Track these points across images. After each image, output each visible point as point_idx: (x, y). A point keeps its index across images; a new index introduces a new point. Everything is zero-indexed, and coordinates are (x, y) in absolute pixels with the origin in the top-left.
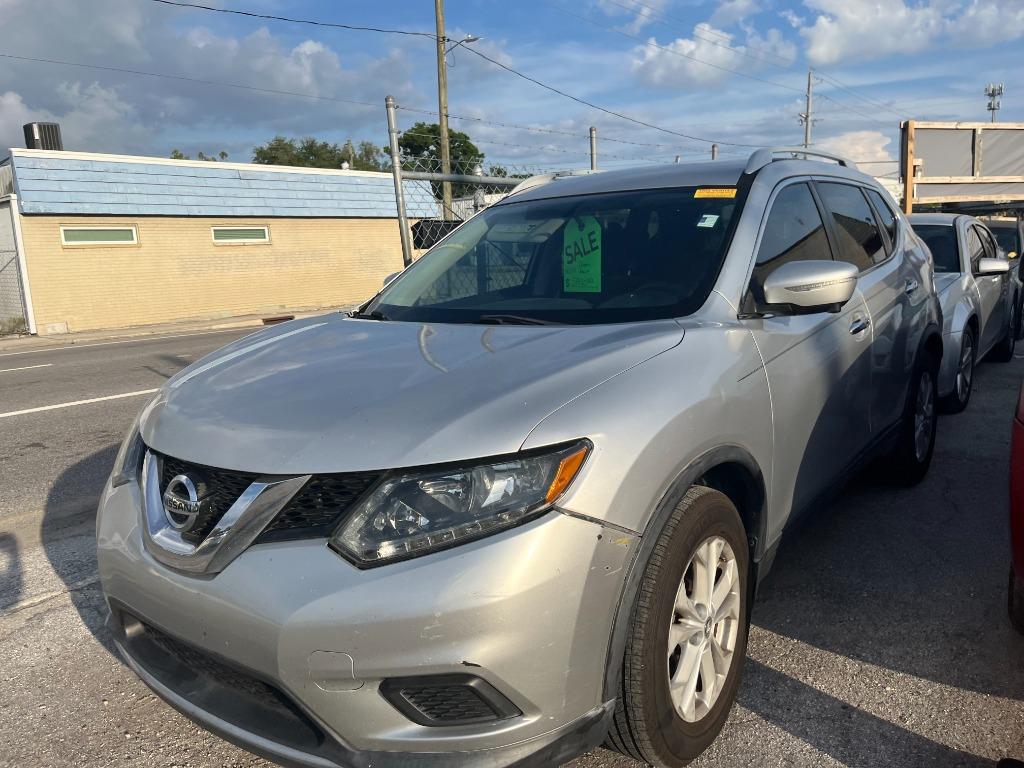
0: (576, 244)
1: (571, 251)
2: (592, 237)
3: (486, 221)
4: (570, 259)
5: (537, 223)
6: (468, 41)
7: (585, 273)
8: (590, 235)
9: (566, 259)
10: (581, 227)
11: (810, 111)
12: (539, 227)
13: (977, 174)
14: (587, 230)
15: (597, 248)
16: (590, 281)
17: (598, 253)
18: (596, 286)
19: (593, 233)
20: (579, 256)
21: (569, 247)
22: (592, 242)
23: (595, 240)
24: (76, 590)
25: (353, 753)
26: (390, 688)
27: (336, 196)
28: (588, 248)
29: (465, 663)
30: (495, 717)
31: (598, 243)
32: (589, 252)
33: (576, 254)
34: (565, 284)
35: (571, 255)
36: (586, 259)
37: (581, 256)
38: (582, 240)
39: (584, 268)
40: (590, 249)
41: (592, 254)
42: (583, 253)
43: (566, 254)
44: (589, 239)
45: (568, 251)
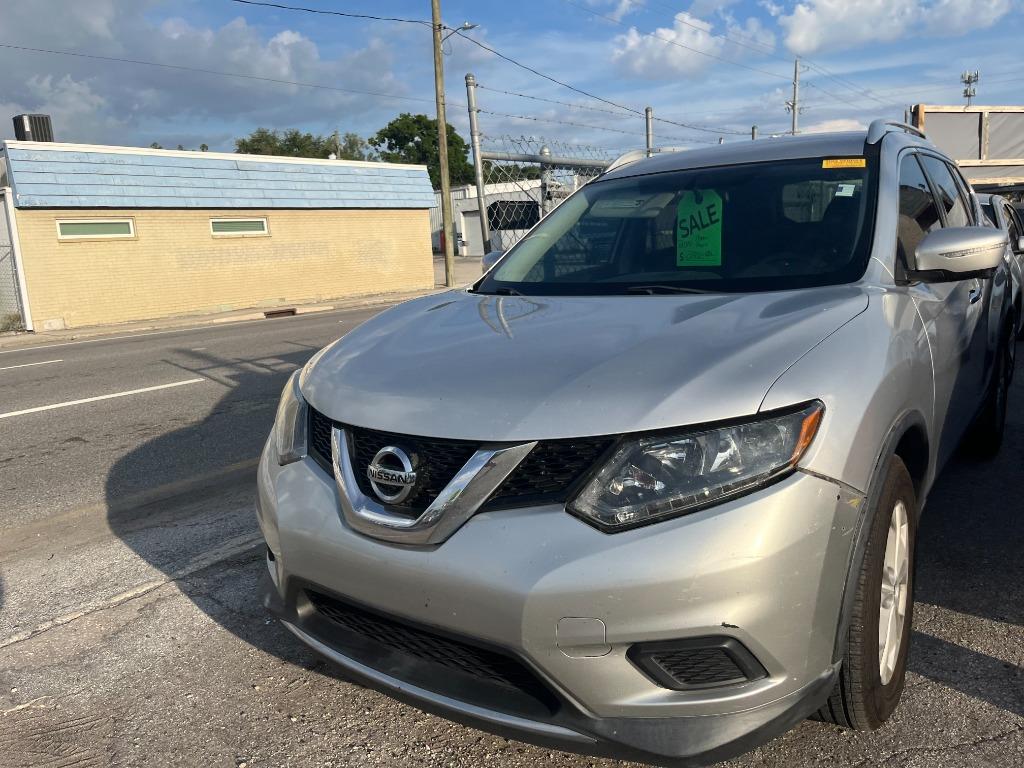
0: (692, 218)
1: (687, 224)
2: (712, 210)
3: (586, 196)
4: (685, 232)
5: (645, 198)
6: (465, 29)
7: (706, 246)
8: (709, 208)
9: (680, 233)
10: (699, 200)
11: (797, 99)
12: (648, 201)
13: (984, 157)
14: (706, 202)
15: (717, 221)
16: (709, 254)
17: (719, 225)
18: (716, 260)
19: (713, 206)
20: (696, 230)
21: (684, 220)
22: (710, 215)
23: (714, 213)
24: (181, 579)
25: (596, 721)
26: (638, 653)
27: (335, 187)
28: (706, 220)
29: (724, 625)
30: (744, 679)
31: (719, 215)
32: (707, 225)
33: (692, 228)
34: (678, 258)
35: (687, 229)
36: (703, 232)
37: (699, 229)
38: (699, 213)
39: (701, 243)
40: (709, 222)
41: (711, 227)
42: (700, 226)
43: (681, 228)
44: (709, 212)
45: (683, 225)
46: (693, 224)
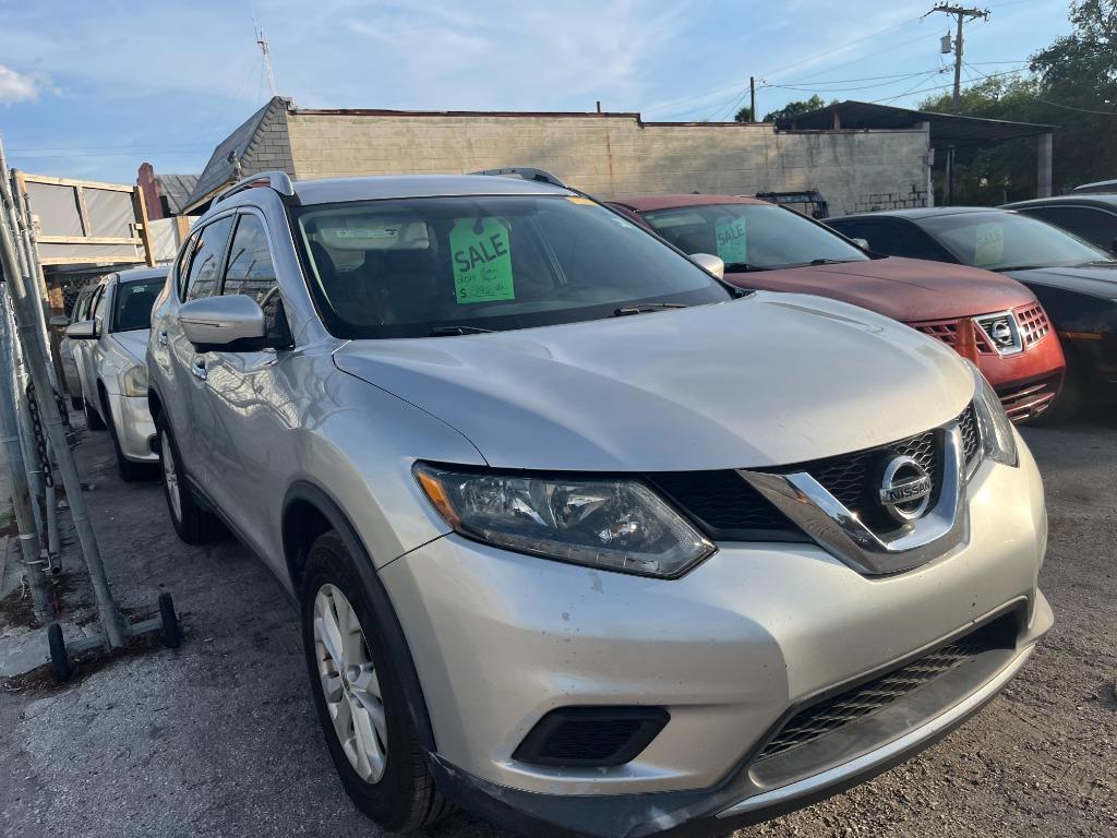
0: (472, 249)
1: (466, 256)
2: (496, 242)
4: (464, 266)
8: (493, 239)
9: (456, 267)
10: (479, 229)
12: (404, 230)
13: (88, 235)
14: (488, 232)
15: (505, 252)
16: (499, 287)
17: (507, 256)
18: (509, 293)
19: (498, 236)
20: (480, 262)
21: (462, 253)
22: (496, 246)
23: (500, 244)
28: (491, 251)
31: (506, 246)
32: (494, 257)
33: (473, 260)
34: (459, 296)
35: (466, 262)
36: (488, 265)
37: (483, 262)
38: (481, 244)
39: (490, 275)
40: (494, 253)
41: (498, 258)
42: (484, 258)
43: (457, 260)
44: (493, 242)
45: (460, 257)
46: (475, 256)
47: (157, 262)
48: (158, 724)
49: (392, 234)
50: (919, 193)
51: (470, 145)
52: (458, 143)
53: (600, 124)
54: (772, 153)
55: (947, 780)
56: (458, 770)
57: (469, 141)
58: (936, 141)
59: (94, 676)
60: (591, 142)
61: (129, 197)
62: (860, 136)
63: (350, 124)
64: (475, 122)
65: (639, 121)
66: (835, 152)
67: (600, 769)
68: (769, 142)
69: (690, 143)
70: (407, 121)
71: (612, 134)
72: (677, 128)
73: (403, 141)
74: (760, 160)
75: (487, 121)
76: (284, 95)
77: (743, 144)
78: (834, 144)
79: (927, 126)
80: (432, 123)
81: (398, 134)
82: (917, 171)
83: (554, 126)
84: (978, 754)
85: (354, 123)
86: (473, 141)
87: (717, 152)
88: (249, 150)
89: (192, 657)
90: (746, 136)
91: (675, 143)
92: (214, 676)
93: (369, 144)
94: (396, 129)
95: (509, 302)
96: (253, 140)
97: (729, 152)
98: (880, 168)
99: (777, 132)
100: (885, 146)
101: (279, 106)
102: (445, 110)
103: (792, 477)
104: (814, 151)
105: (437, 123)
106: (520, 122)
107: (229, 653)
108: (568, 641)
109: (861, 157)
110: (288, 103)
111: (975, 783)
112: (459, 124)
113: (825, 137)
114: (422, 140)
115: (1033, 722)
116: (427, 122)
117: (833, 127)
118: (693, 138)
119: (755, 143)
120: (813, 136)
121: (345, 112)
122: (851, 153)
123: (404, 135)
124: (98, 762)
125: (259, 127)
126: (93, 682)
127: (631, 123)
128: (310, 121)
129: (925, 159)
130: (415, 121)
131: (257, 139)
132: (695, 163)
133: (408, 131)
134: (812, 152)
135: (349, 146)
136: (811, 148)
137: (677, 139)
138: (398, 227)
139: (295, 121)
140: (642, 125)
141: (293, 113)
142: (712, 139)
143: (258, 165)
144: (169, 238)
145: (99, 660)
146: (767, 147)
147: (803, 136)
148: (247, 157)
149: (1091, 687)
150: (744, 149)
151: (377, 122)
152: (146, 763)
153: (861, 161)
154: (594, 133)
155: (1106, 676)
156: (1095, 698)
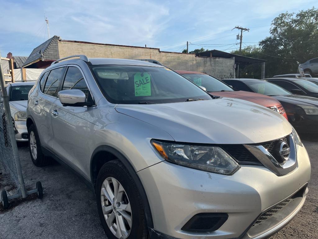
0: (140, 80)
1: (138, 83)
2: (147, 79)
4: (138, 85)
9: (135, 85)
10: (142, 75)
12: (121, 74)
15: (149, 82)
16: (147, 92)
18: (149, 94)
19: (147, 77)
20: (142, 85)
21: (137, 82)
28: (145, 82)
32: (146, 83)
33: (140, 84)
34: (136, 93)
36: (144, 85)
37: (143, 85)
38: (143, 79)
39: (145, 89)
41: (147, 84)
42: (143, 83)
43: (136, 84)
44: (146, 79)
45: (137, 83)
46: (141, 83)
47: (15, 81)
48: (42, 222)
49: (118, 75)
50: (232, 75)
51: (112, 53)
52: (108, 53)
53: (148, 51)
54: (195, 62)
55: (284, 235)
56: (162, 234)
57: (111, 53)
58: (236, 62)
59: (16, 207)
60: (146, 55)
61: (8, 62)
62: (217, 59)
63: (77, 45)
64: (113, 47)
65: (159, 51)
66: (211, 63)
67: (208, 232)
68: (193, 59)
69: (173, 58)
70: (94, 46)
71: (152, 54)
72: (169, 53)
73: (93, 51)
74: (191, 64)
75: (117, 48)
76: (58, 36)
77: (187, 59)
78: (211, 61)
79: (234, 58)
80: (101, 47)
81: (91, 49)
82: (232, 70)
83: (136, 50)
84: (290, 227)
85: (78, 45)
86: (113, 53)
87: (180, 61)
88: (46, 50)
89: (47, 201)
90: (188, 57)
91: (169, 58)
92: (57, 208)
93: (82, 51)
94: (91, 48)
95: (149, 96)
96: (47, 48)
97: (183, 61)
98: (222, 68)
99: (196, 57)
100: (224, 62)
101: (56, 39)
102: (105, 43)
103: (258, 147)
104: (205, 62)
105: (103, 47)
106: (126, 48)
107: (59, 200)
108: (202, 193)
109: (217, 65)
110: (59, 38)
111: (292, 235)
112: (109, 48)
113: (208, 59)
114: (98, 51)
115: (301, 218)
116: (100, 46)
117: (210, 56)
118: (174, 57)
119: (190, 59)
120: (205, 58)
121: (75, 42)
122: (215, 64)
123: (93, 49)
124: (24, 235)
125: (49, 44)
126: (16, 209)
127: (157, 51)
128: (65, 43)
129: (234, 66)
130: (96, 46)
131: (49, 47)
132: (174, 63)
133: (94, 48)
134: (205, 63)
135: (76, 51)
136: (204, 61)
137: (169, 56)
138: (119, 73)
139: (61, 43)
140: (160, 52)
141: (60, 41)
142: (179, 57)
143: (48, 55)
144: (19, 75)
145: (17, 202)
146: (193, 60)
147: (203, 58)
148: (45, 52)
149: (314, 208)
150: (187, 60)
151: (85, 45)
152: (41, 235)
153: (218, 66)
154: (147, 53)
155: (316, 205)
156: (316, 211)
